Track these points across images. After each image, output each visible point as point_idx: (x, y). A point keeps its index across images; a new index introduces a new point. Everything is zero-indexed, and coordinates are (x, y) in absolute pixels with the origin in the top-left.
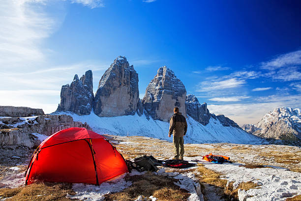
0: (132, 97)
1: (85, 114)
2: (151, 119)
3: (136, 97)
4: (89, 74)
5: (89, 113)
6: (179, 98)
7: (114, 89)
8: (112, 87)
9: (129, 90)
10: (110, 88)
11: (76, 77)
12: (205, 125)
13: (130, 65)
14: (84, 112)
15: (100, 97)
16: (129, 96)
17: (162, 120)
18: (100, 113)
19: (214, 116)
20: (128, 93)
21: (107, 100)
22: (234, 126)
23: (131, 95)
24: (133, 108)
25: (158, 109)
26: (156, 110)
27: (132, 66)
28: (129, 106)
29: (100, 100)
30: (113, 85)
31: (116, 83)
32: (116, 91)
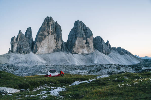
0: (57, 41)
1: (26, 53)
2: (70, 53)
3: (60, 41)
4: (29, 29)
5: (29, 53)
6: (88, 39)
7: (45, 37)
8: (43, 36)
9: (55, 37)
10: (42, 36)
11: (20, 32)
12: (108, 54)
13: (55, 22)
14: (26, 52)
15: (36, 43)
16: (55, 40)
17: (77, 54)
18: (36, 52)
19: (114, 49)
20: (55, 39)
21: (41, 44)
22: (128, 54)
23: (56, 40)
24: (59, 48)
25: (74, 47)
26: (73, 48)
27: (57, 22)
28: (56, 46)
29: (36, 44)
30: (44, 35)
31: (46, 33)
32: (46, 38)
